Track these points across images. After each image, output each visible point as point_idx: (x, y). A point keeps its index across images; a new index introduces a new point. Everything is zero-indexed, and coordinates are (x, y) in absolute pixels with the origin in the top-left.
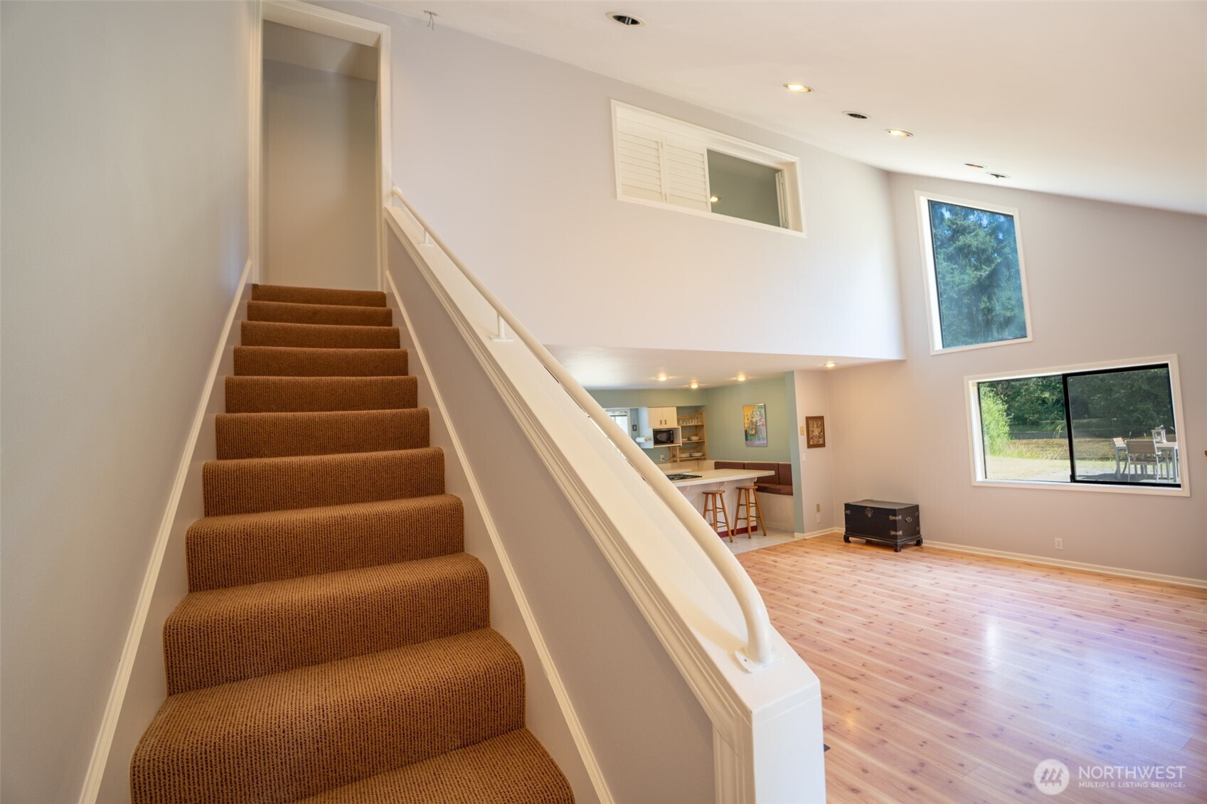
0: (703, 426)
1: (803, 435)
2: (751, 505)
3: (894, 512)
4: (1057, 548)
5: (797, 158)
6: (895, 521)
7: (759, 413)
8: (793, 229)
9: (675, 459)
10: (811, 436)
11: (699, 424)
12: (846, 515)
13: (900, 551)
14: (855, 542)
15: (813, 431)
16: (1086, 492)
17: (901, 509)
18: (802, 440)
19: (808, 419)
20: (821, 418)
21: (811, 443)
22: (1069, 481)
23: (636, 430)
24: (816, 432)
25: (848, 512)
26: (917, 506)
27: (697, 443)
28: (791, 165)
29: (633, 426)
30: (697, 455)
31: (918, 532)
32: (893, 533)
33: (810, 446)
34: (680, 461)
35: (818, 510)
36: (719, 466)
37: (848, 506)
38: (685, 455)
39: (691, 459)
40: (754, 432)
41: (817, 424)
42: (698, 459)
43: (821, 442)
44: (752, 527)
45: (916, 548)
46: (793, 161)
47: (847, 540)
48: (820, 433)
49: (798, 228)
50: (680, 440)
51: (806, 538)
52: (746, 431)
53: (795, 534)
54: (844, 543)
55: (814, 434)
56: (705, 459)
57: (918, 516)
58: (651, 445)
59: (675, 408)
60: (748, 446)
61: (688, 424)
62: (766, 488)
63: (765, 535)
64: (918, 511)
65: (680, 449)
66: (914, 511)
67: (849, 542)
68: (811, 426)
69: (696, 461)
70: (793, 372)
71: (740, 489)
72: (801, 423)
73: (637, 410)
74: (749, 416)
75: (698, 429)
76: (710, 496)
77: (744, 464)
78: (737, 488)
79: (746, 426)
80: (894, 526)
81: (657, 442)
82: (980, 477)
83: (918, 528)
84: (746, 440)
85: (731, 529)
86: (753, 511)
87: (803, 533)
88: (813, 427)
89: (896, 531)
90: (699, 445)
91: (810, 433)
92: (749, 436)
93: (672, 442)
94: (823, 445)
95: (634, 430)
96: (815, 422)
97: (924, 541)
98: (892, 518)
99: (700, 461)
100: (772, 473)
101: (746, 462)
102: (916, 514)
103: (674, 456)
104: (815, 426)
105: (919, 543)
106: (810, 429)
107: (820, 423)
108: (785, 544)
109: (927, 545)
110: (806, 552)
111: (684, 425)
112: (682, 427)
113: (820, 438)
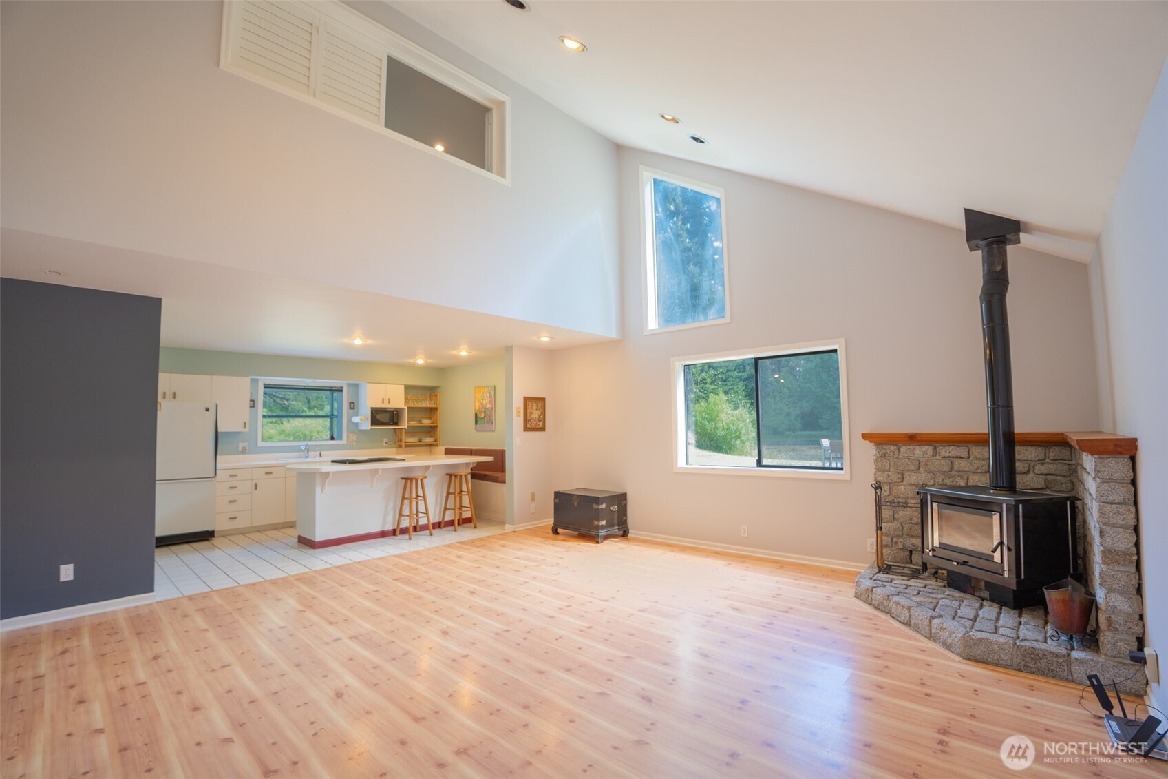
0: (437, 408)
1: (519, 416)
2: (463, 493)
3: (597, 500)
4: (743, 535)
5: (508, 98)
6: (598, 509)
7: (488, 395)
8: (497, 175)
9: (400, 443)
10: (528, 418)
11: (434, 406)
12: (555, 503)
13: (602, 542)
14: (564, 534)
15: (531, 413)
16: (766, 477)
17: (605, 497)
18: (518, 422)
19: (526, 400)
20: (543, 400)
21: (529, 426)
22: (756, 466)
23: (354, 408)
24: (535, 414)
25: (557, 501)
26: (626, 494)
27: (431, 427)
28: (501, 104)
29: (350, 403)
30: (429, 440)
31: (625, 522)
32: (596, 523)
33: (526, 429)
34: (406, 446)
35: (533, 500)
36: (449, 452)
37: (557, 494)
38: (412, 440)
39: (420, 444)
40: (483, 416)
41: (537, 406)
42: (430, 445)
43: (541, 425)
44: (463, 519)
45: (622, 538)
46: (503, 99)
47: (555, 532)
48: (539, 416)
49: (502, 173)
50: (405, 423)
51: (515, 530)
52: (476, 414)
53: (506, 525)
54: (551, 535)
55: (533, 416)
56: (437, 445)
57: (626, 505)
58: (367, 425)
59: (403, 386)
60: (477, 431)
61: (419, 406)
62: (486, 475)
63: (475, 528)
64: (626, 499)
65: (405, 433)
66: (621, 499)
67: (557, 533)
68: (529, 407)
69: (429, 447)
70: (512, 347)
71: (451, 475)
72: (518, 403)
73: (357, 386)
74: (480, 398)
75: (432, 411)
76: (409, 481)
77: (472, 450)
78: (447, 474)
79: (477, 408)
80: (598, 515)
81: (375, 422)
82: (681, 462)
83: (624, 518)
84: (476, 424)
85: (432, 521)
86: (466, 501)
87: (513, 524)
88: (532, 408)
89: (599, 521)
90: (432, 429)
91: (528, 415)
92: (478, 419)
93: (396, 424)
94: (543, 429)
95: (350, 408)
96: (535, 404)
97: (630, 531)
98: (595, 506)
99: (432, 447)
100: (490, 459)
101: (474, 448)
102: (623, 503)
103: (400, 441)
104: (534, 408)
105: (625, 534)
106: (528, 411)
107: (540, 404)
108: (489, 537)
109: (633, 536)
110: (503, 546)
111: (412, 406)
112: (408, 408)
113: (540, 421)
